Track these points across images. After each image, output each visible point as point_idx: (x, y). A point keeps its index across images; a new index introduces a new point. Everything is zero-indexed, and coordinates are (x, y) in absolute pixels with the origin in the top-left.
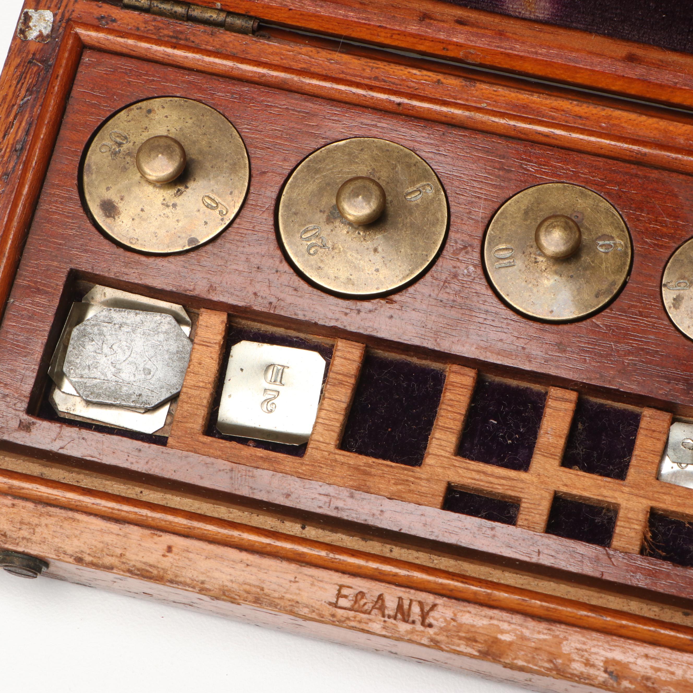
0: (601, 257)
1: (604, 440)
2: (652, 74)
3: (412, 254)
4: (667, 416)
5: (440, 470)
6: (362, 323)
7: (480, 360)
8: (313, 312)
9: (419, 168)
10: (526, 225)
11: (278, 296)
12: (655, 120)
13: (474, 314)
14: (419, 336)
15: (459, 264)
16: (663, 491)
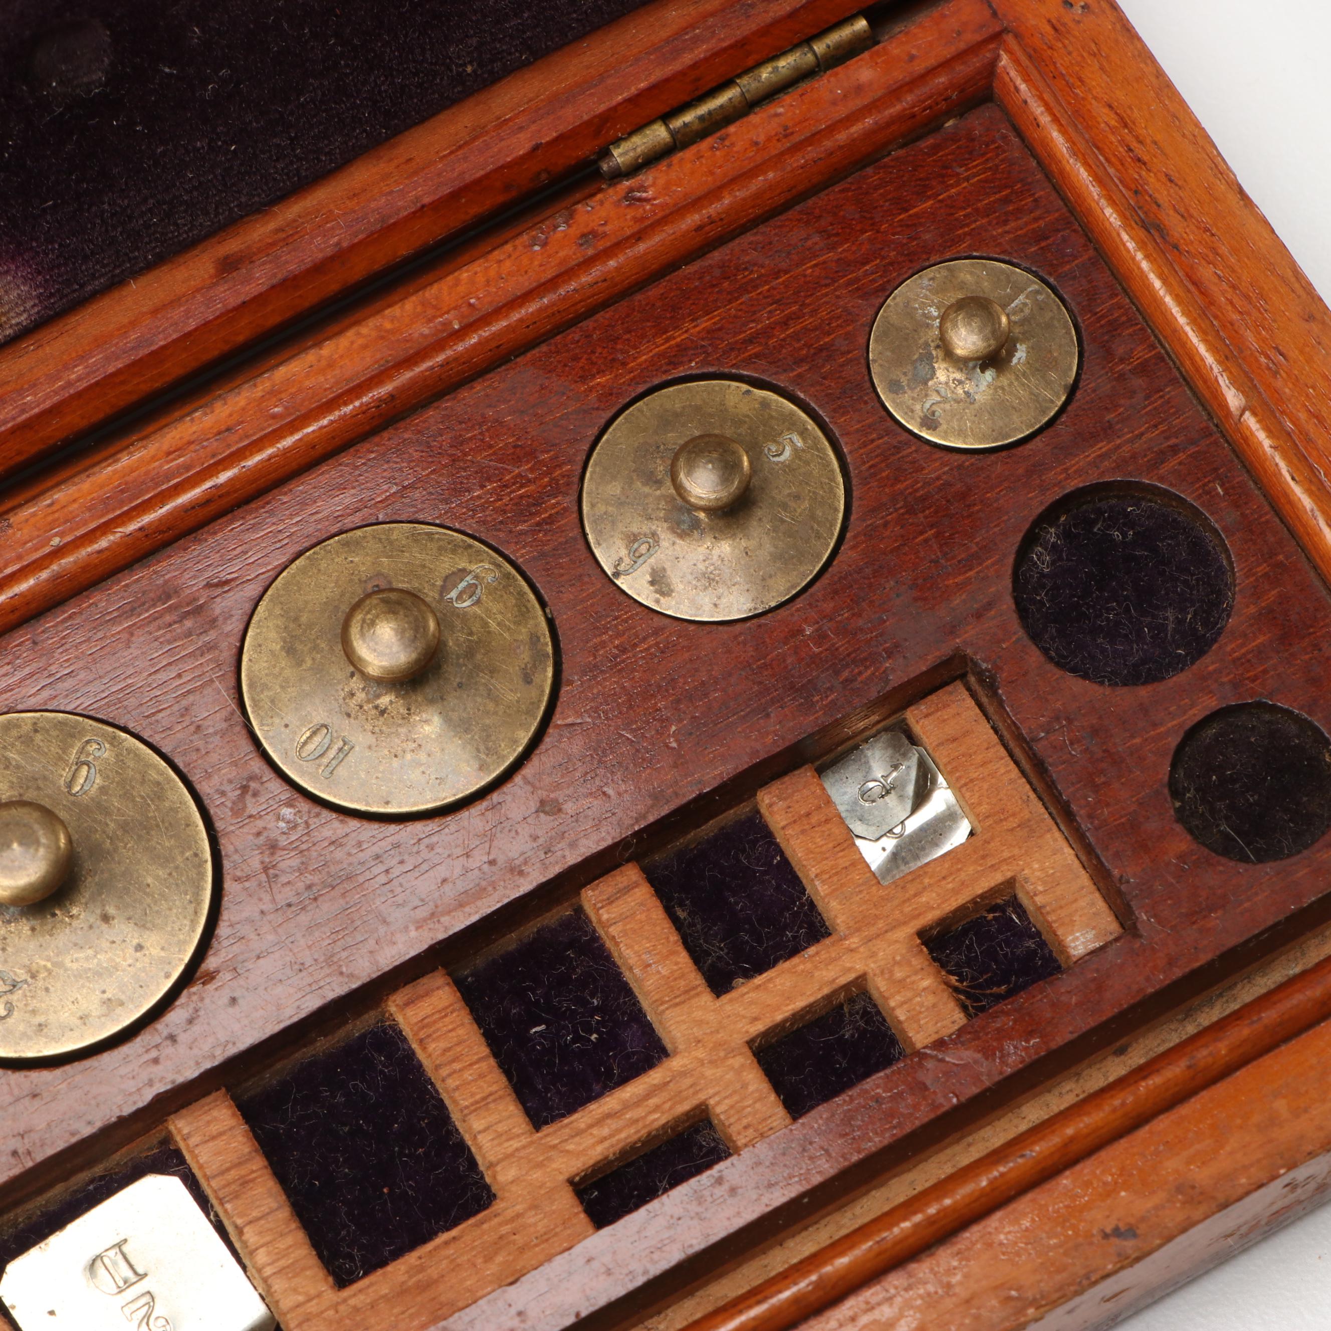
0: (476, 616)
1: (737, 903)
2: (287, 262)
3: (170, 874)
4: (806, 774)
5: (537, 1175)
6: (196, 1051)
7: (440, 942)
8: (98, 1105)
9: (47, 731)
10: (310, 669)
11: (16, 1132)
12: (351, 334)
13: (361, 879)
14: (308, 989)
15: (260, 824)
16: (912, 893)
